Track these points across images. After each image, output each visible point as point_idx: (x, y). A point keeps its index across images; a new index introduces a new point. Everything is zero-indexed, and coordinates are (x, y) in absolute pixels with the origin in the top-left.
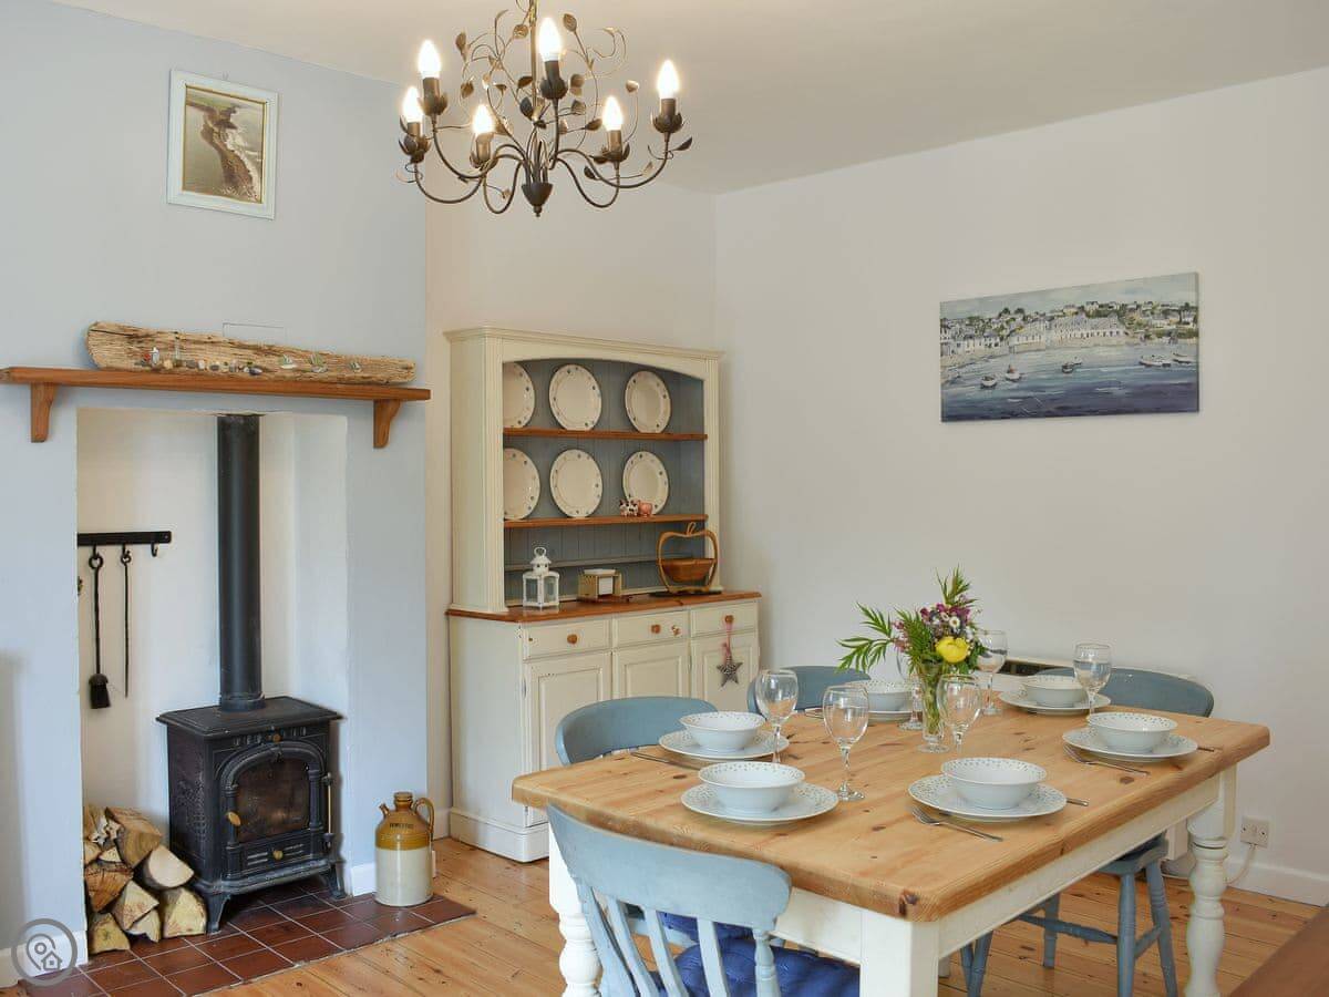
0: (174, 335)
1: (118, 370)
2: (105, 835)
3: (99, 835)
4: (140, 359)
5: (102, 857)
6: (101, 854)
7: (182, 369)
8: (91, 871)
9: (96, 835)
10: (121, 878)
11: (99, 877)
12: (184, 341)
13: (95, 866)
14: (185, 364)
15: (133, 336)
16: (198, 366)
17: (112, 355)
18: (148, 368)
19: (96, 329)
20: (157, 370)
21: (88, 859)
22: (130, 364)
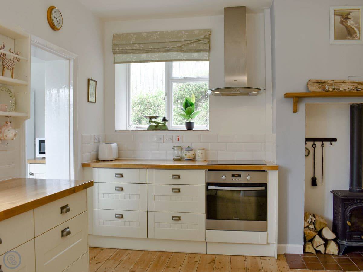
0: (333, 81)
1: (316, 92)
2: (311, 221)
3: (309, 220)
4: (322, 89)
5: (309, 226)
6: (309, 225)
7: (335, 90)
8: (306, 229)
9: (308, 220)
10: (314, 234)
11: (308, 232)
12: (335, 83)
13: (307, 228)
14: (336, 89)
15: (320, 83)
16: (340, 89)
17: (314, 88)
18: (325, 91)
19: (310, 82)
20: (328, 91)
21: (305, 226)
22: (319, 90)
